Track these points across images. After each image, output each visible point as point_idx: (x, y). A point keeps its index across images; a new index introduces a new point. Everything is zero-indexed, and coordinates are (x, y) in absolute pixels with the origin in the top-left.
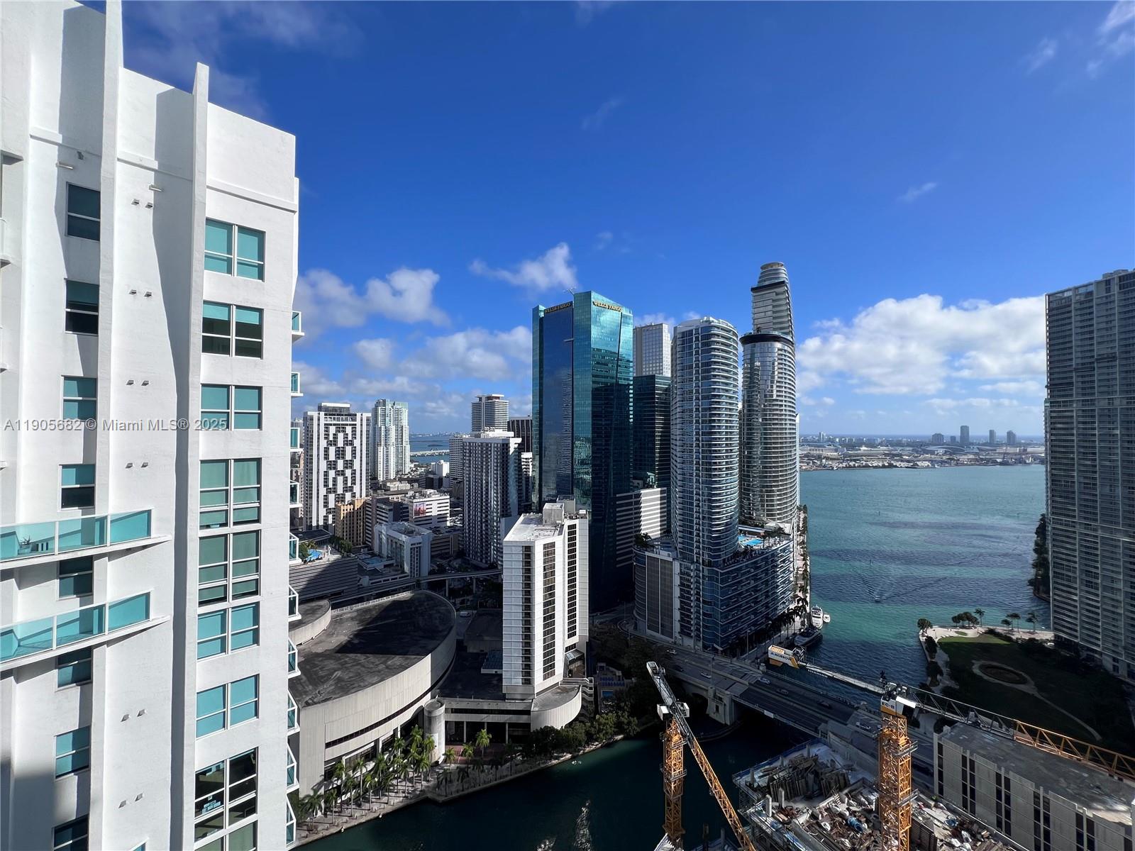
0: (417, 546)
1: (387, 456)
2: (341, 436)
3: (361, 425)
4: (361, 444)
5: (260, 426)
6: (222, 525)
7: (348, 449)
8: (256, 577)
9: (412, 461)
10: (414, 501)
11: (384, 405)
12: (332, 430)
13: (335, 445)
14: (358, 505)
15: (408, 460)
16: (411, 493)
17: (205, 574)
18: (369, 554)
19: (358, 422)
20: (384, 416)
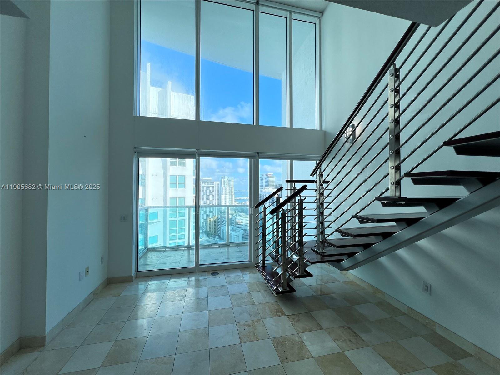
0: (237, 236)
1: (226, 199)
2: (208, 191)
3: (216, 187)
4: (216, 194)
5: (185, 188)
6: (175, 217)
7: (211, 196)
8: (184, 234)
9: (235, 201)
10: (236, 218)
11: (224, 178)
12: (205, 188)
13: (206, 194)
14: (215, 218)
15: (234, 201)
16: (235, 215)
17: (171, 232)
18: (219, 238)
19: (214, 186)
20: (224, 183)
